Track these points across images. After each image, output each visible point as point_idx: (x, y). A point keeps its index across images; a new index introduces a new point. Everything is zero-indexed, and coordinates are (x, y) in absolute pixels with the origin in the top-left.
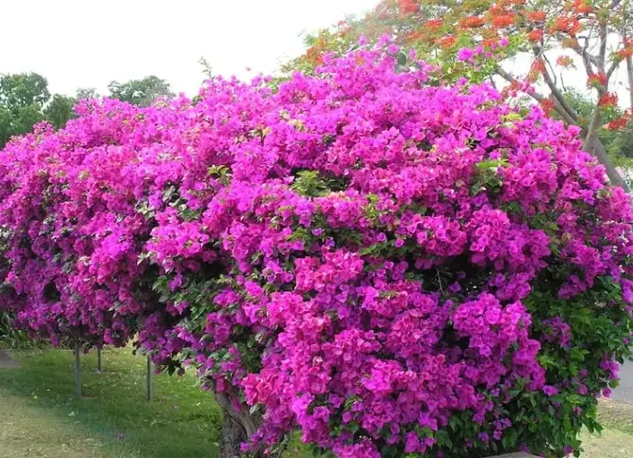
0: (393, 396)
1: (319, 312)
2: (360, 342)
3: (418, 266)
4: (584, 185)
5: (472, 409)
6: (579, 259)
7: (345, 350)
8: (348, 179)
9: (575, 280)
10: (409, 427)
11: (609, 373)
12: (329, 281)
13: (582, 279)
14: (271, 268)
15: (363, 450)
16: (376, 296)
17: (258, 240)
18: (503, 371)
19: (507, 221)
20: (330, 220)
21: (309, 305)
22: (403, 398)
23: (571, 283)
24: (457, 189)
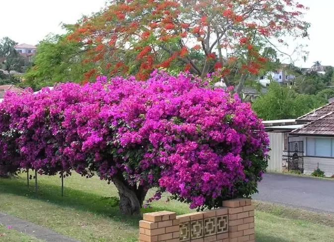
0: (209, 182)
1: (186, 159)
2: (200, 167)
3: (211, 145)
4: (252, 120)
5: (228, 186)
6: (253, 143)
7: (195, 170)
8: (185, 119)
9: (251, 148)
10: (213, 190)
11: (260, 175)
12: (188, 150)
13: (253, 148)
14: (167, 147)
15: (201, 198)
16: (203, 154)
17: (161, 138)
18: (235, 175)
19: (236, 132)
20: (186, 132)
21: (183, 157)
22: (212, 182)
23: (250, 149)
24: (221, 122)
